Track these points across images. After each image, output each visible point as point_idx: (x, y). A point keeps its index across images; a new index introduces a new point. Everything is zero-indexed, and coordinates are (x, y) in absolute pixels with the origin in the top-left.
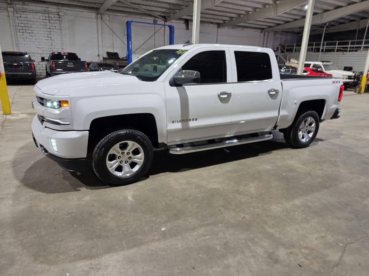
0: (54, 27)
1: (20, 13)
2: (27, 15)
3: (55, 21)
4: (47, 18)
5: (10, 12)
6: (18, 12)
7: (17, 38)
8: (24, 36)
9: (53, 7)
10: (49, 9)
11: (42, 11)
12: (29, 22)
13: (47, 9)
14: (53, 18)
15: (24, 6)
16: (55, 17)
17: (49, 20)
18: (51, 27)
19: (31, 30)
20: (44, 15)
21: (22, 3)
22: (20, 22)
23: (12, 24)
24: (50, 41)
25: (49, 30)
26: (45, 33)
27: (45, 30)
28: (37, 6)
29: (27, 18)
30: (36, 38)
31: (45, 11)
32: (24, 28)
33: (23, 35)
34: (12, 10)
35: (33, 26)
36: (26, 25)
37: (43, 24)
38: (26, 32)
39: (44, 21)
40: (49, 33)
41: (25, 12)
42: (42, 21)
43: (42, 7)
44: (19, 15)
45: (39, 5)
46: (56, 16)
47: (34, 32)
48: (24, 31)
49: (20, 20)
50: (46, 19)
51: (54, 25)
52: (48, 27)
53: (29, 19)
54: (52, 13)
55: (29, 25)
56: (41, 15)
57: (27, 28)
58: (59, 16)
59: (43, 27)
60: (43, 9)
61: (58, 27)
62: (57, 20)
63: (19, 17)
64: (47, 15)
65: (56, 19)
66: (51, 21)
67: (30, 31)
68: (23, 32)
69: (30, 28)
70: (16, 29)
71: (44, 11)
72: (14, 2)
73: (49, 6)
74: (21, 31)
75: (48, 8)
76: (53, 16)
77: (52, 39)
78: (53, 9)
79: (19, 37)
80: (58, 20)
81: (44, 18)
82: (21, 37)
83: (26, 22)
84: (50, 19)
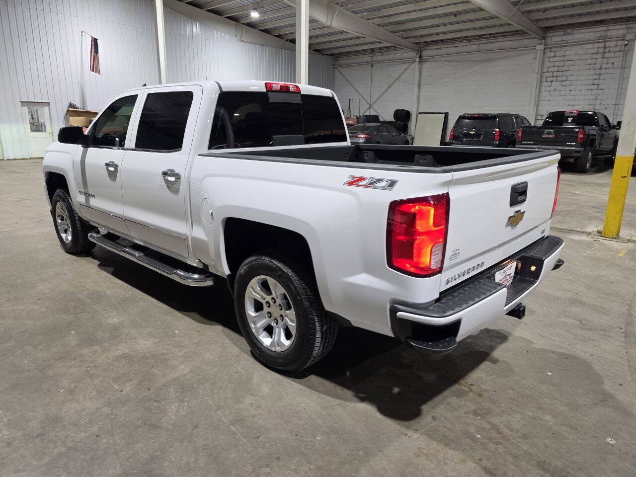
0: (610, 65)
1: (556, 49)
2: (566, 51)
3: (615, 52)
4: (601, 50)
5: (539, 52)
6: (552, 50)
7: (540, 91)
8: (552, 88)
9: (618, 27)
10: (609, 33)
11: (595, 39)
12: (567, 63)
13: (604, 33)
14: (612, 49)
15: (565, 38)
16: (616, 46)
17: (604, 53)
18: (604, 66)
19: (566, 76)
20: (596, 45)
21: (562, 33)
22: (552, 64)
23: (537, 70)
24: (594, 92)
25: (598, 72)
26: (590, 77)
27: (592, 72)
28: (588, 32)
29: (564, 56)
30: (571, 88)
31: (600, 37)
32: (555, 74)
33: (550, 86)
34: (542, 47)
35: (571, 68)
36: (560, 69)
37: (590, 61)
38: (556, 81)
39: (595, 56)
40: (597, 77)
41: (565, 46)
42: (589, 56)
43: (596, 32)
44: (552, 54)
45: (591, 30)
46: (619, 43)
47: (569, 78)
48: (555, 79)
49: (552, 62)
50: (598, 53)
51: (611, 61)
52: (598, 66)
53: (567, 58)
54: (612, 39)
55: (565, 68)
56: (591, 46)
57: (560, 74)
58: (626, 42)
59: (588, 67)
60: (598, 34)
61: (617, 63)
62: (620, 51)
63: (552, 57)
64: (602, 45)
65: (618, 49)
66: (606, 55)
67: (564, 78)
68: (552, 81)
69: (564, 73)
70: (542, 77)
71: (598, 38)
72: (551, 34)
73: (610, 28)
74: (550, 79)
75: (607, 31)
76: (612, 44)
77: (600, 88)
78: (617, 31)
79: (543, 89)
80: (623, 49)
81: (595, 50)
82: (548, 88)
83: (562, 64)
84: (607, 50)
